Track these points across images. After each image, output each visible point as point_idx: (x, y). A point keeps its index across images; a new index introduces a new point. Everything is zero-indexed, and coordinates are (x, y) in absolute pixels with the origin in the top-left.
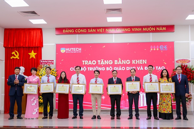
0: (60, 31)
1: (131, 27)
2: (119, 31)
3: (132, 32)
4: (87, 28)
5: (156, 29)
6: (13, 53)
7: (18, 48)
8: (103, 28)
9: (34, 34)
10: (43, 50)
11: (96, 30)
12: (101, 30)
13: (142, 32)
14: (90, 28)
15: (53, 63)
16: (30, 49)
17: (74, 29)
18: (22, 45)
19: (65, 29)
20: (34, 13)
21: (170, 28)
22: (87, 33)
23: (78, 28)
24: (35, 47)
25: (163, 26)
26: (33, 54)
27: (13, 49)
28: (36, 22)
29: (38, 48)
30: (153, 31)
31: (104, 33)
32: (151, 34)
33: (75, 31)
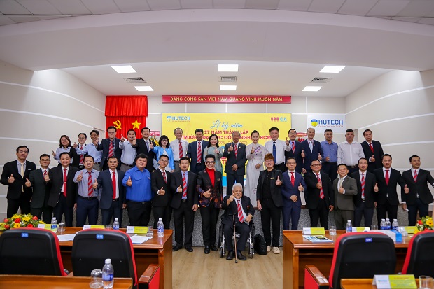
0: (167, 99)
1: (245, 97)
2: (232, 100)
3: (246, 102)
4: (197, 97)
5: (271, 99)
6: (115, 123)
7: (121, 118)
8: (215, 96)
9: (138, 101)
10: (148, 120)
11: (208, 99)
12: (213, 99)
13: (257, 102)
14: (200, 96)
15: (159, 135)
16: (133, 119)
17: (183, 97)
18: (125, 114)
19: (173, 96)
20: (141, 79)
21: (287, 99)
22: (197, 102)
23: (187, 96)
24: (139, 117)
25: (279, 97)
26: (136, 125)
27: (114, 118)
28: (141, 89)
29: (142, 118)
30: (269, 102)
31: (217, 102)
32: (267, 104)
33: (184, 99)
